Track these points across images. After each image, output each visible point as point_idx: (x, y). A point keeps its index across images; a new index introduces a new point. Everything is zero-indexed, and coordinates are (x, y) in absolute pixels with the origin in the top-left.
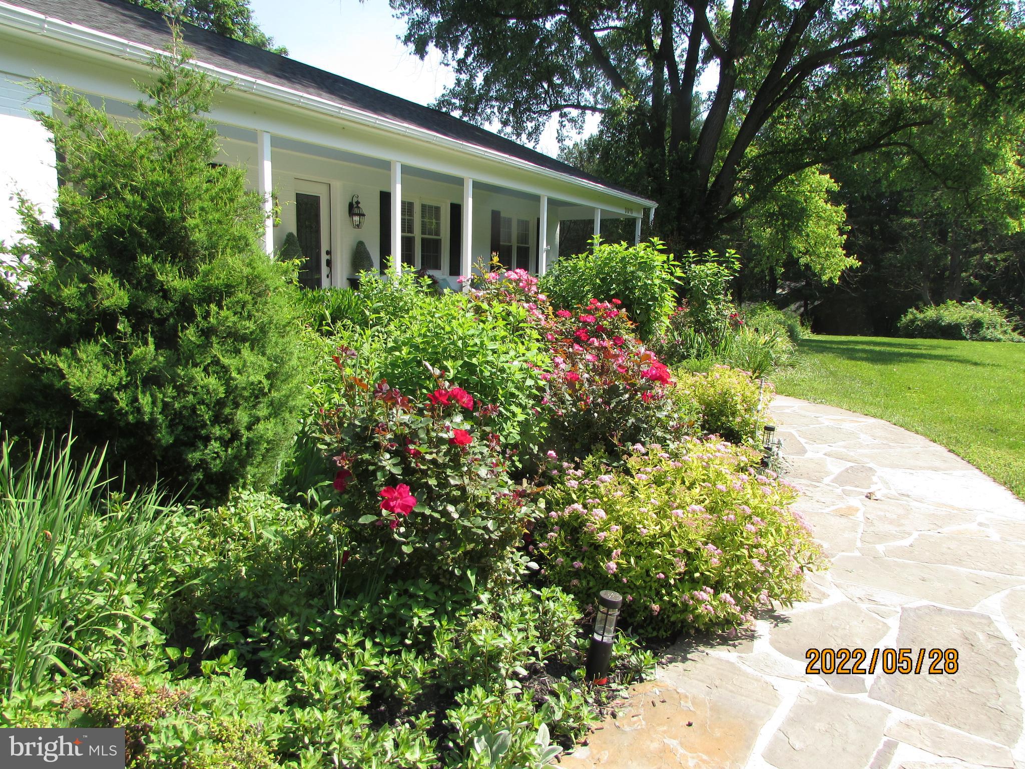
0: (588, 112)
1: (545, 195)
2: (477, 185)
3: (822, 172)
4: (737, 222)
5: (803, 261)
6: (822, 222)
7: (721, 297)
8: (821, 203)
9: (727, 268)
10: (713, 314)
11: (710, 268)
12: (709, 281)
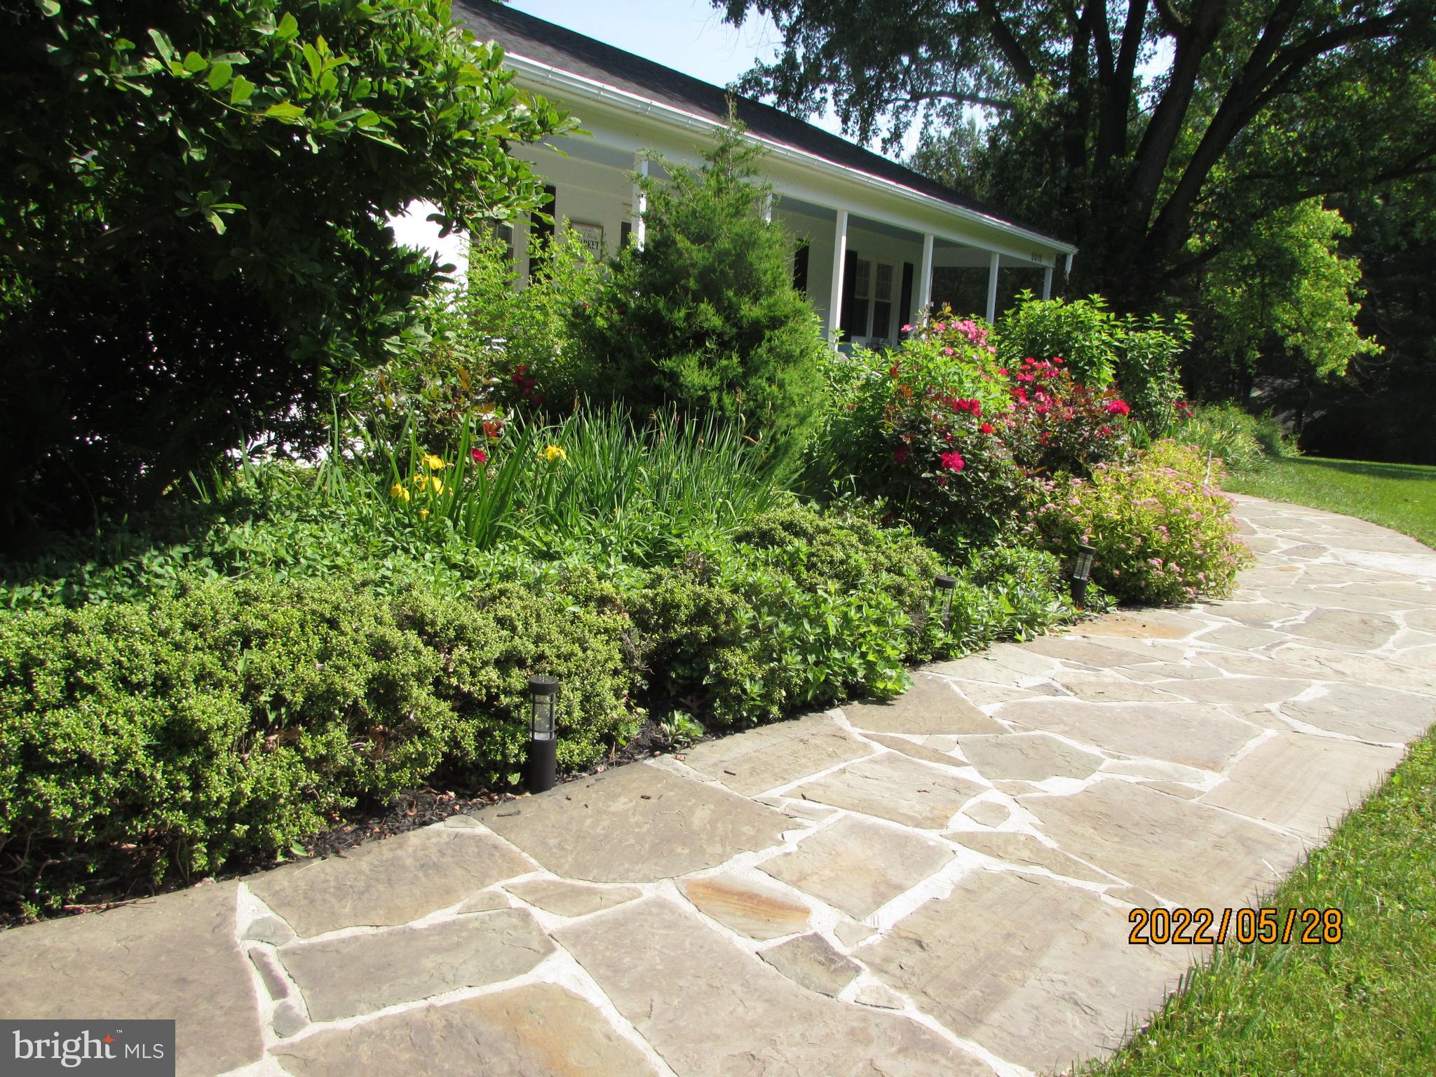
0: (966, 103)
1: (931, 233)
2: (853, 221)
3: (1328, 206)
4: (1191, 280)
5: (1291, 341)
6: (1324, 283)
7: (1165, 374)
8: (1322, 252)
9: (1174, 337)
10: (1155, 396)
11: (1153, 337)
12: (1152, 353)
